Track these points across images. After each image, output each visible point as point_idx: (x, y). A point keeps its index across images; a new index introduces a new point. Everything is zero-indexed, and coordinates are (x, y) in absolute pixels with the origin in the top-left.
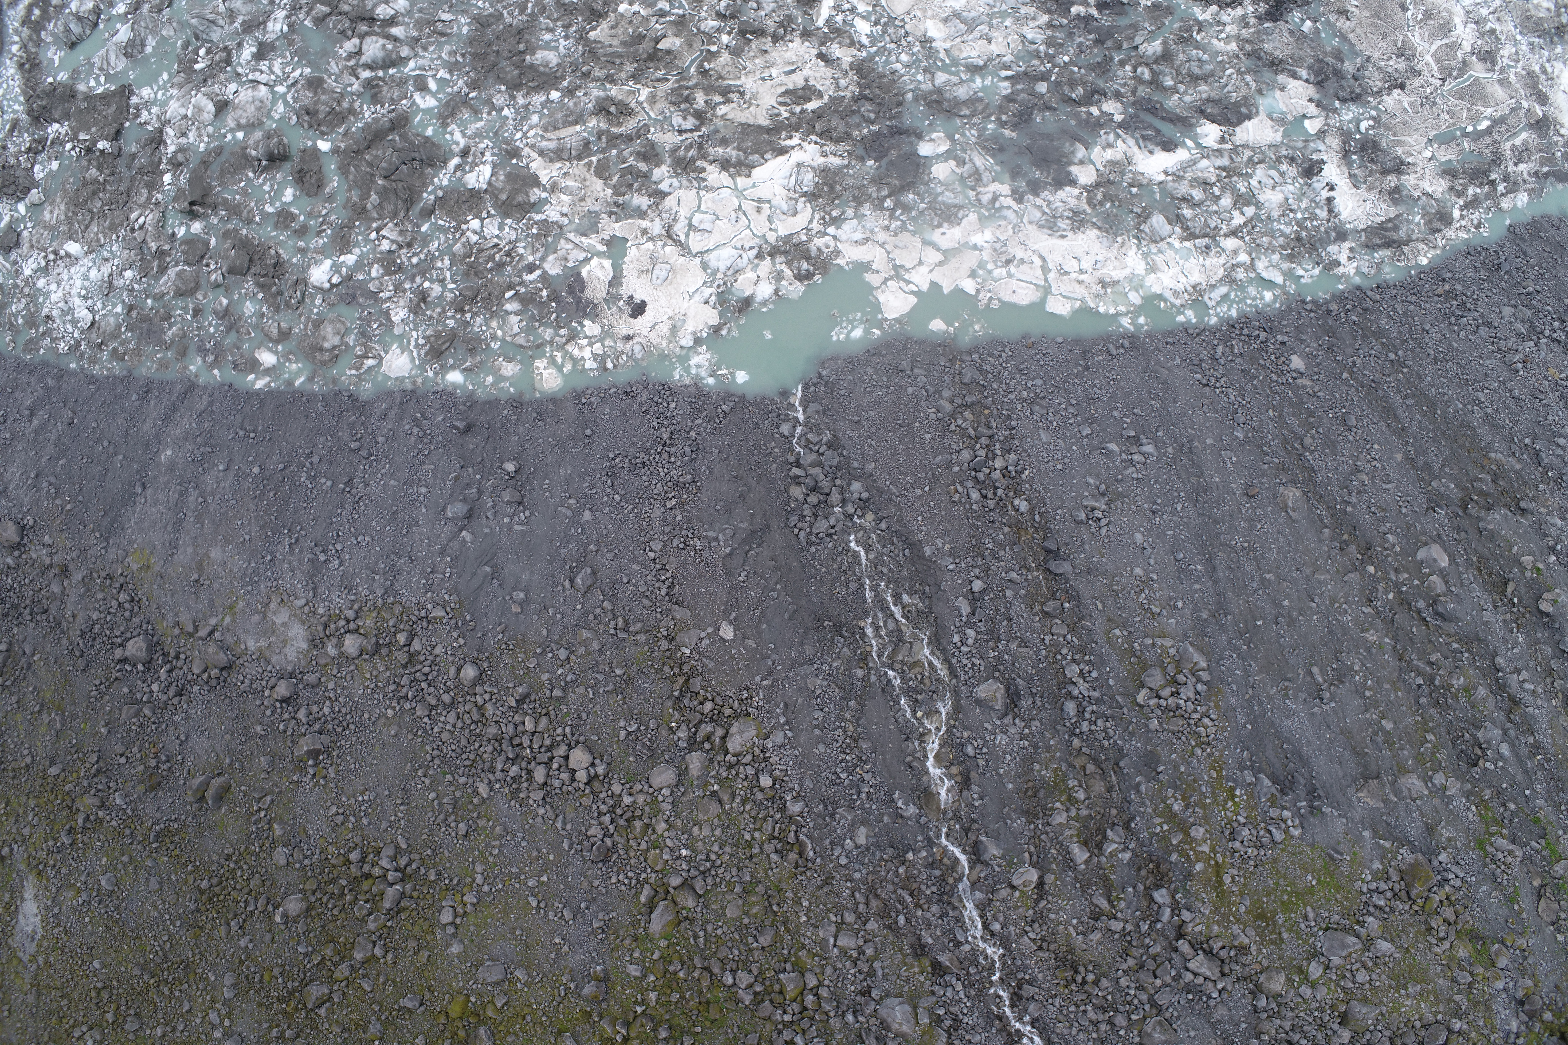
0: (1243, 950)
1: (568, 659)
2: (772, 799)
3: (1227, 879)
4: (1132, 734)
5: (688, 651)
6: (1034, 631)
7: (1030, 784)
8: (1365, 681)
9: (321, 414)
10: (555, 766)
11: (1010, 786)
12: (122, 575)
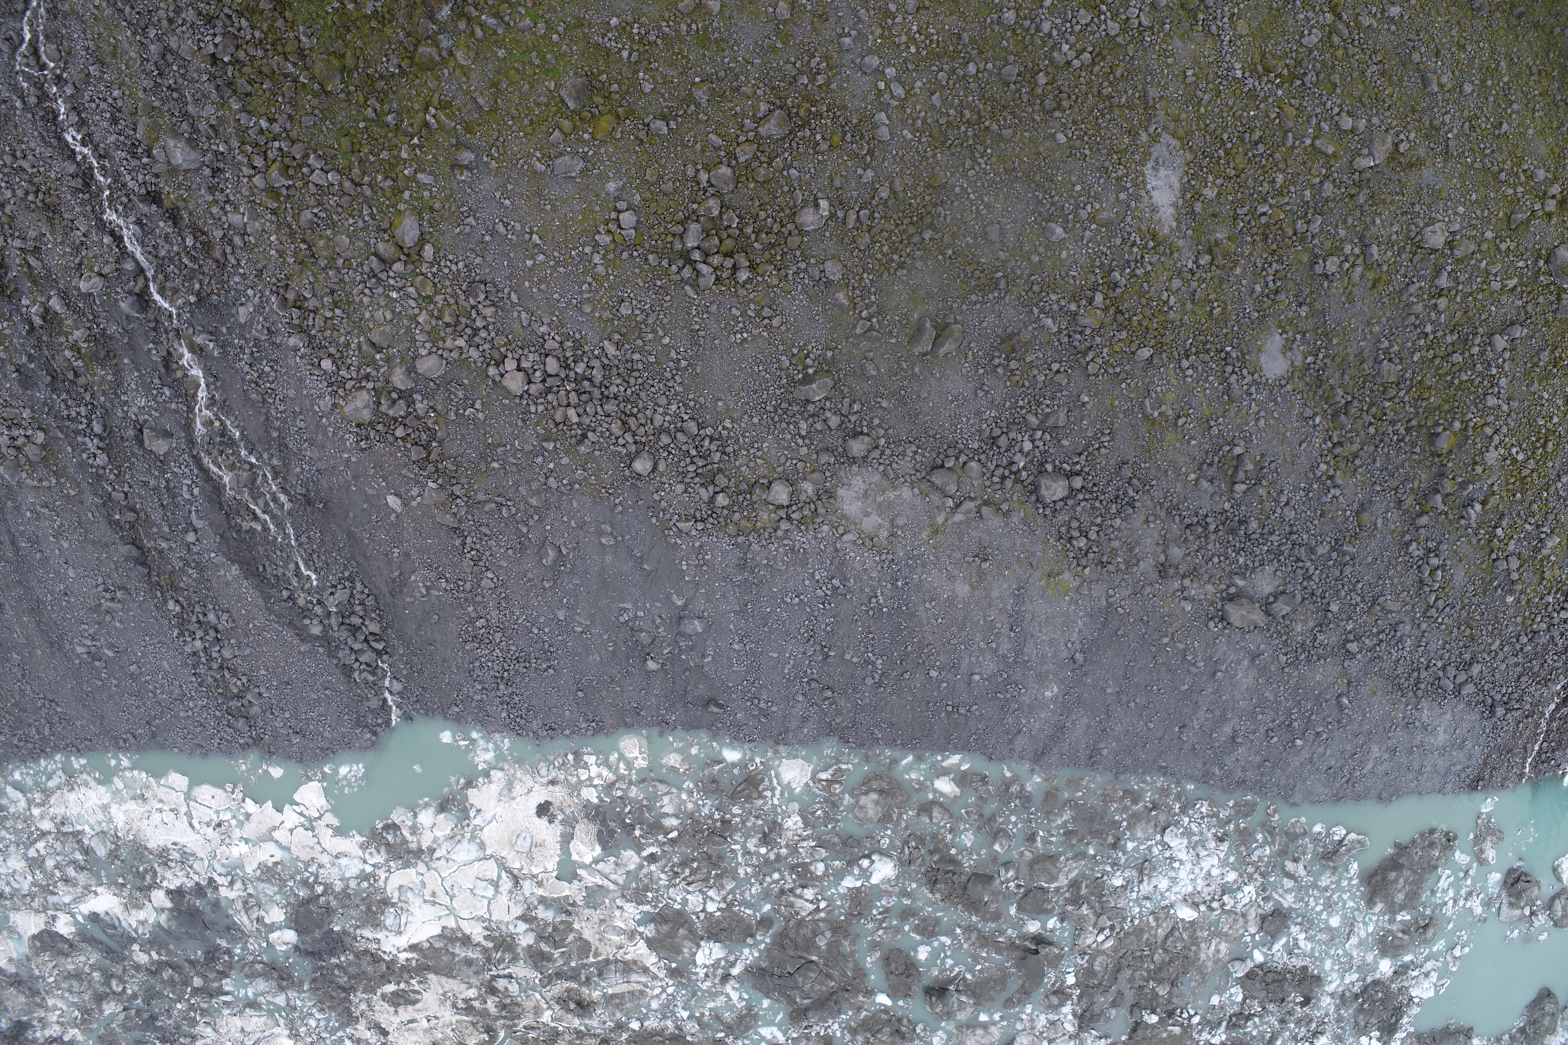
1: (547, 479)
4: (45, 404)
5: (431, 484)
6: (140, 496)
7: (112, 363)
9: (876, 726)
10: (539, 374)
11: (127, 362)
12: (1085, 567)
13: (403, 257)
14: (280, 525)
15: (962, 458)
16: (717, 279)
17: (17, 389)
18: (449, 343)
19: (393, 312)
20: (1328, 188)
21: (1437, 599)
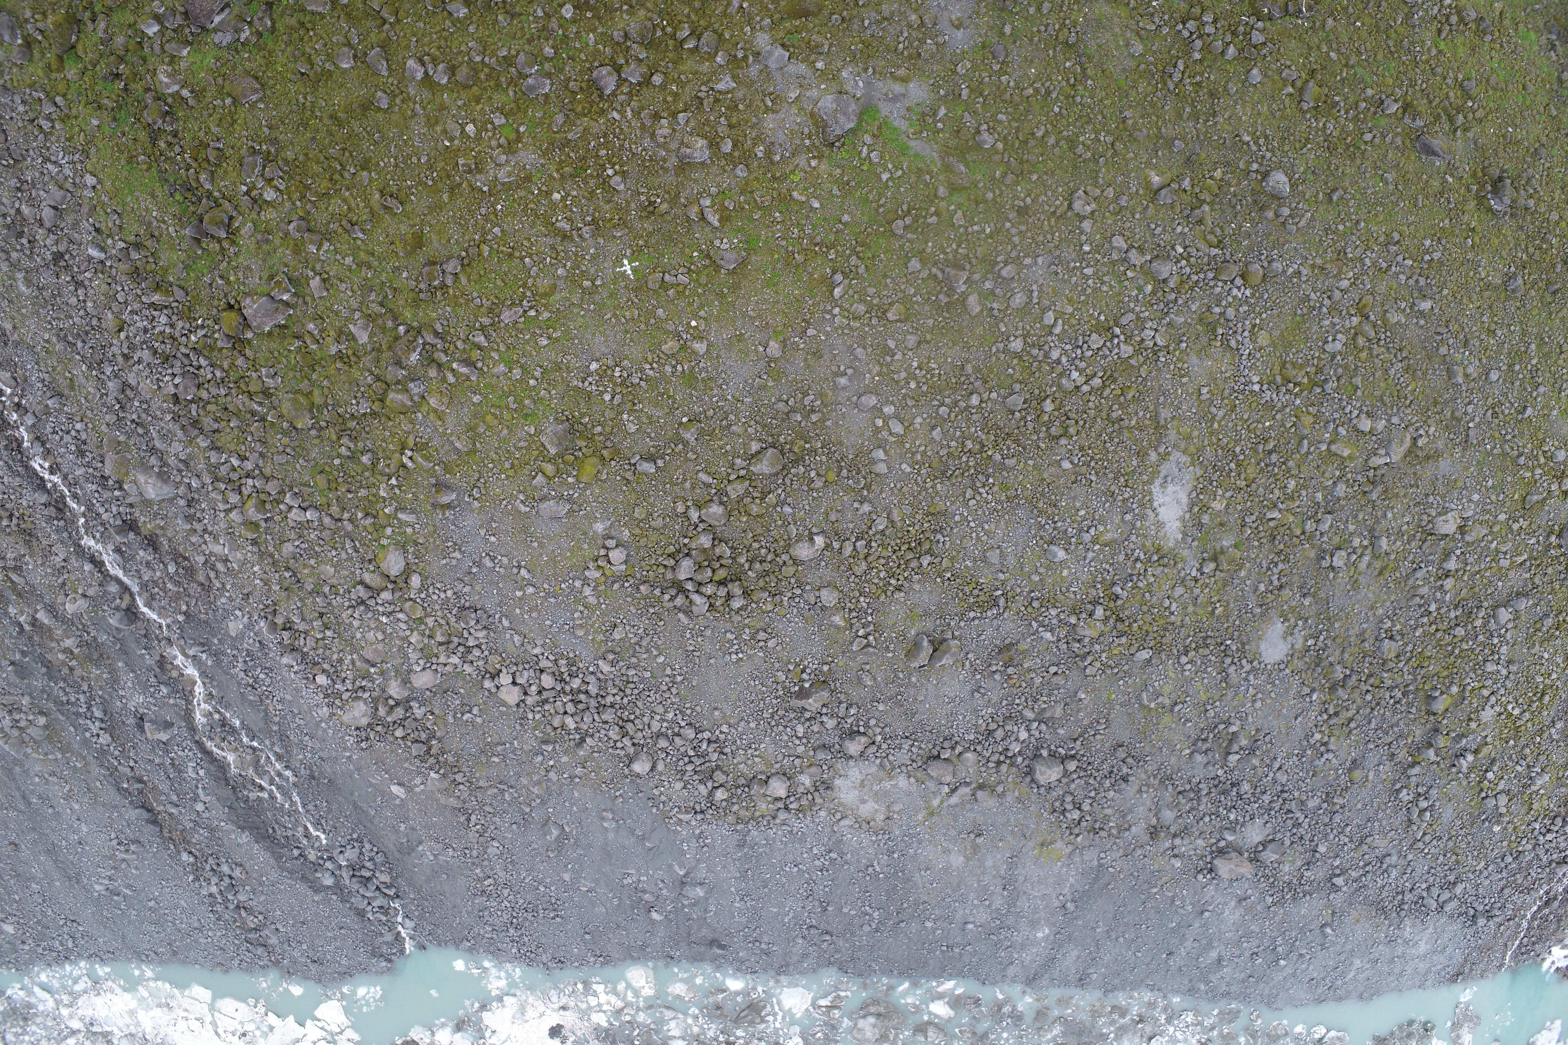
1: (547, 772)
4: (43, 692)
5: (433, 774)
6: (145, 770)
9: (874, 960)
10: (535, 688)
11: (121, 665)
12: (1077, 835)
13: (390, 586)
14: (286, 794)
15: (959, 749)
16: (711, 605)
17: (13, 678)
18: (442, 659)
19: (384, 632)
20: (1341, 489)
21: (1424, 834)
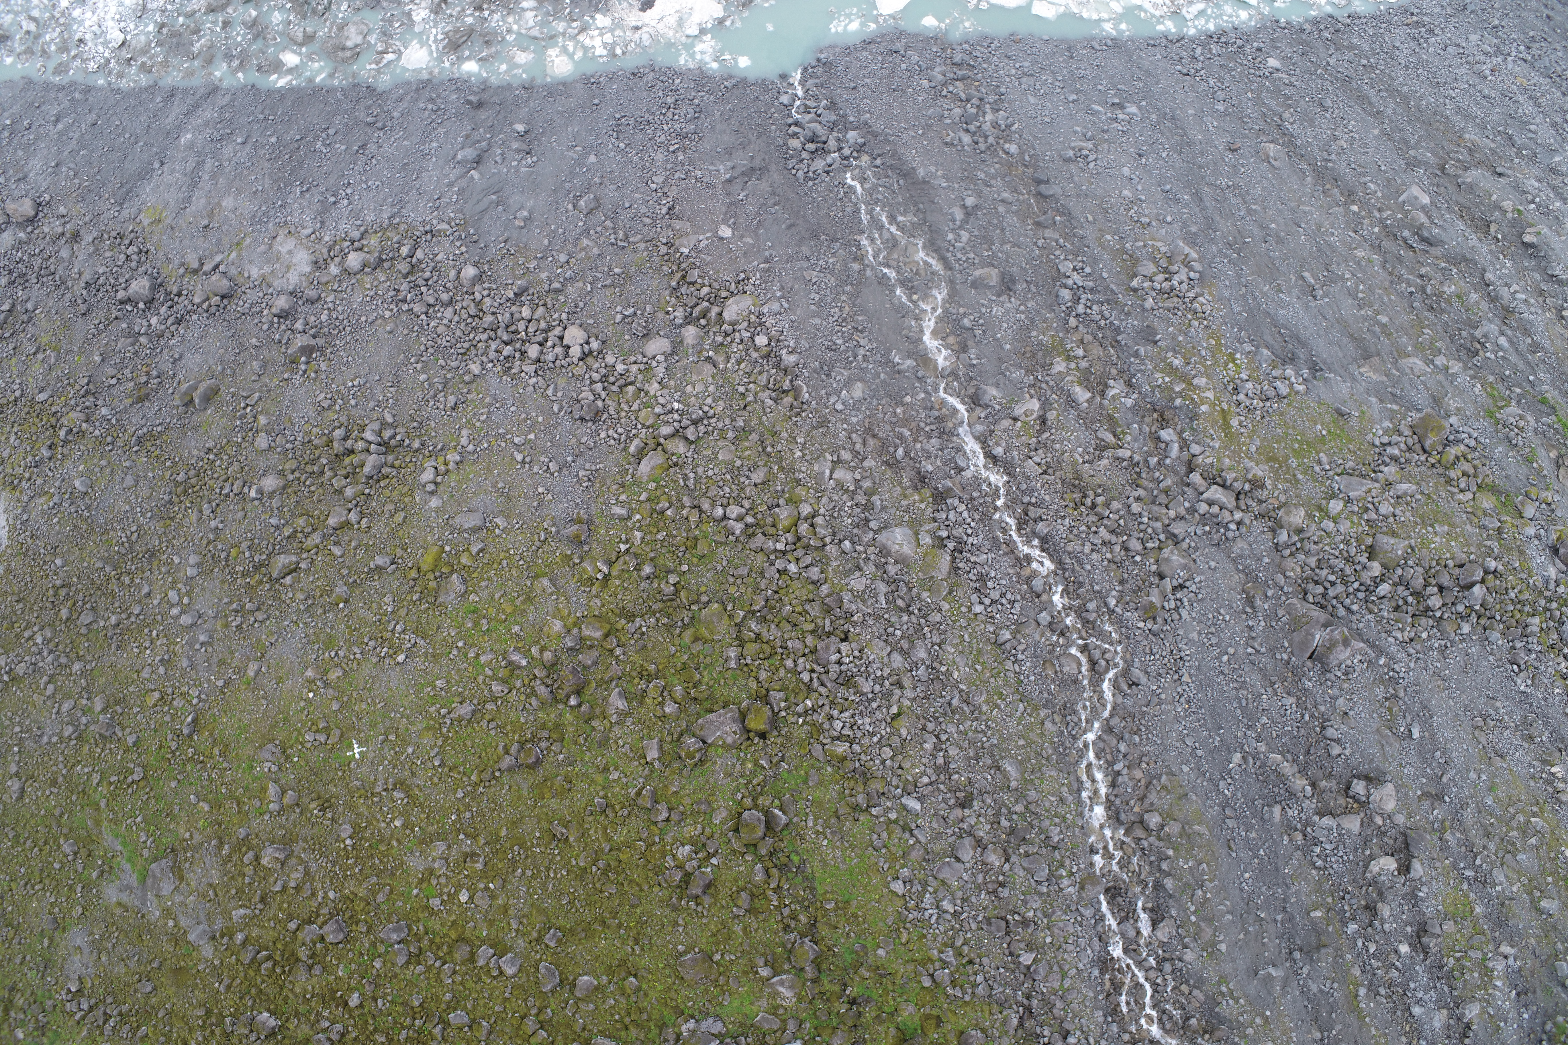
0: (1257, 484)
1: (568, 262)
2: (767, 356)
3: (1235, 423)
4: (1128, 314)
5: (687, 252)
6: (1027, 236)
7: (1028, 349)
8: (1357, 286)
9: (339, 100)
10: (549, 343)
11: (1008, 346)
12: (132, 231)
13: (662, 440)
15: (205, 306)
16: (362, 432)
18: (634, 368)
19: (683, 393)
